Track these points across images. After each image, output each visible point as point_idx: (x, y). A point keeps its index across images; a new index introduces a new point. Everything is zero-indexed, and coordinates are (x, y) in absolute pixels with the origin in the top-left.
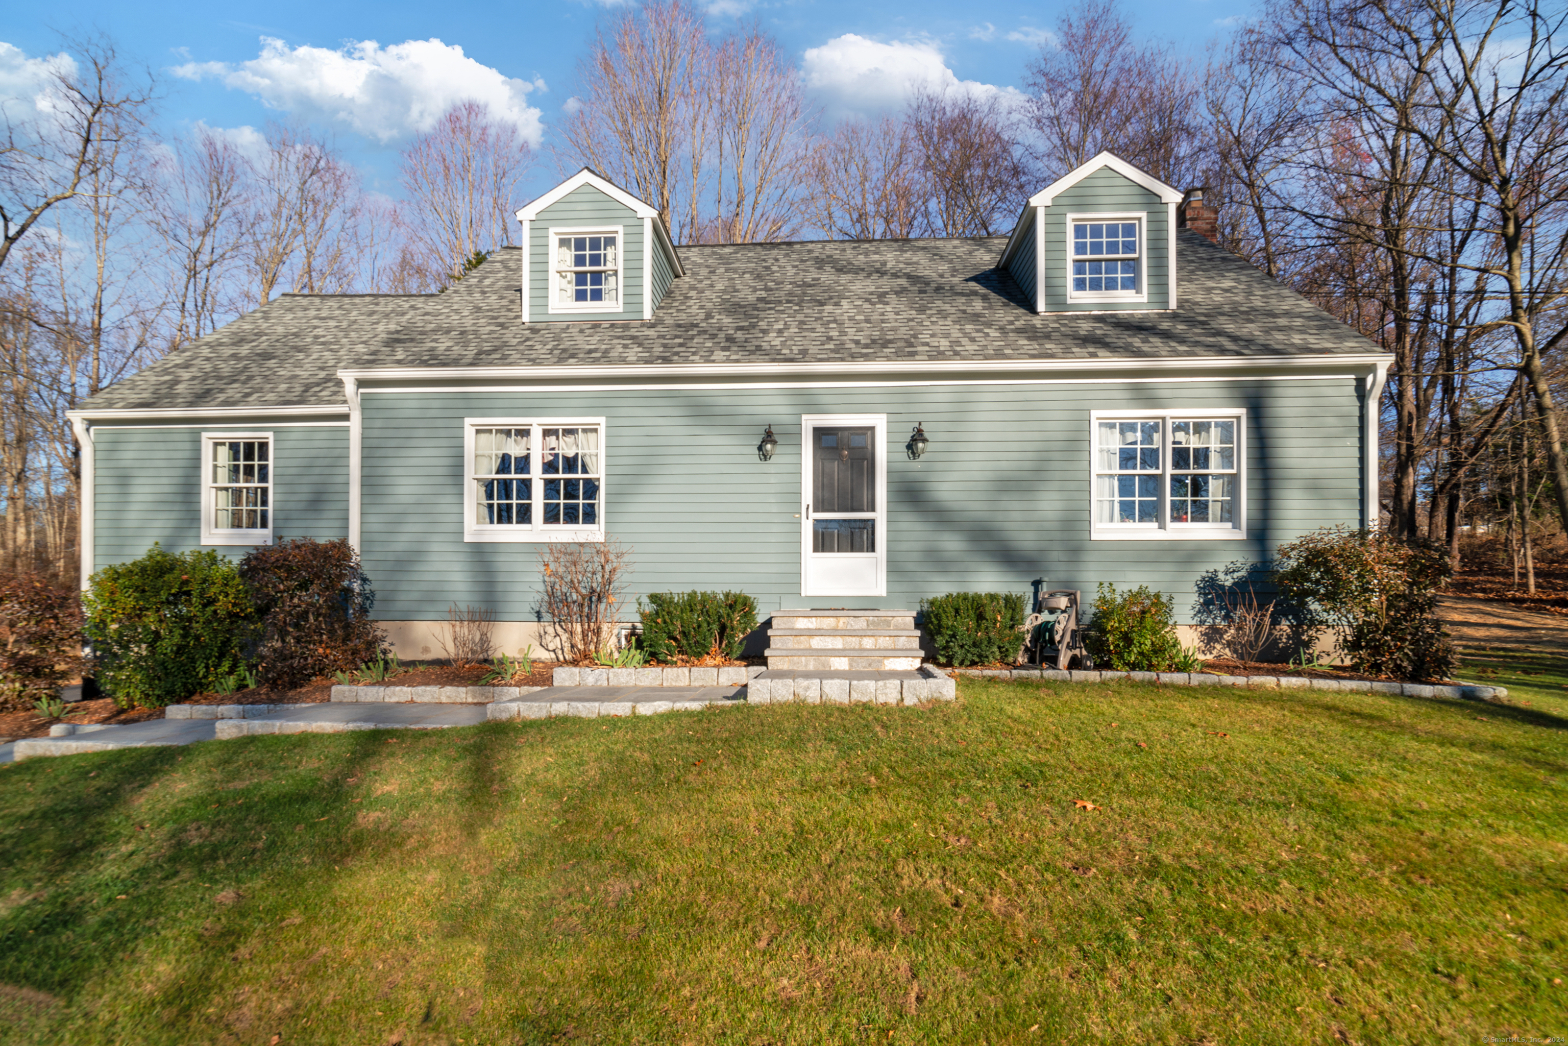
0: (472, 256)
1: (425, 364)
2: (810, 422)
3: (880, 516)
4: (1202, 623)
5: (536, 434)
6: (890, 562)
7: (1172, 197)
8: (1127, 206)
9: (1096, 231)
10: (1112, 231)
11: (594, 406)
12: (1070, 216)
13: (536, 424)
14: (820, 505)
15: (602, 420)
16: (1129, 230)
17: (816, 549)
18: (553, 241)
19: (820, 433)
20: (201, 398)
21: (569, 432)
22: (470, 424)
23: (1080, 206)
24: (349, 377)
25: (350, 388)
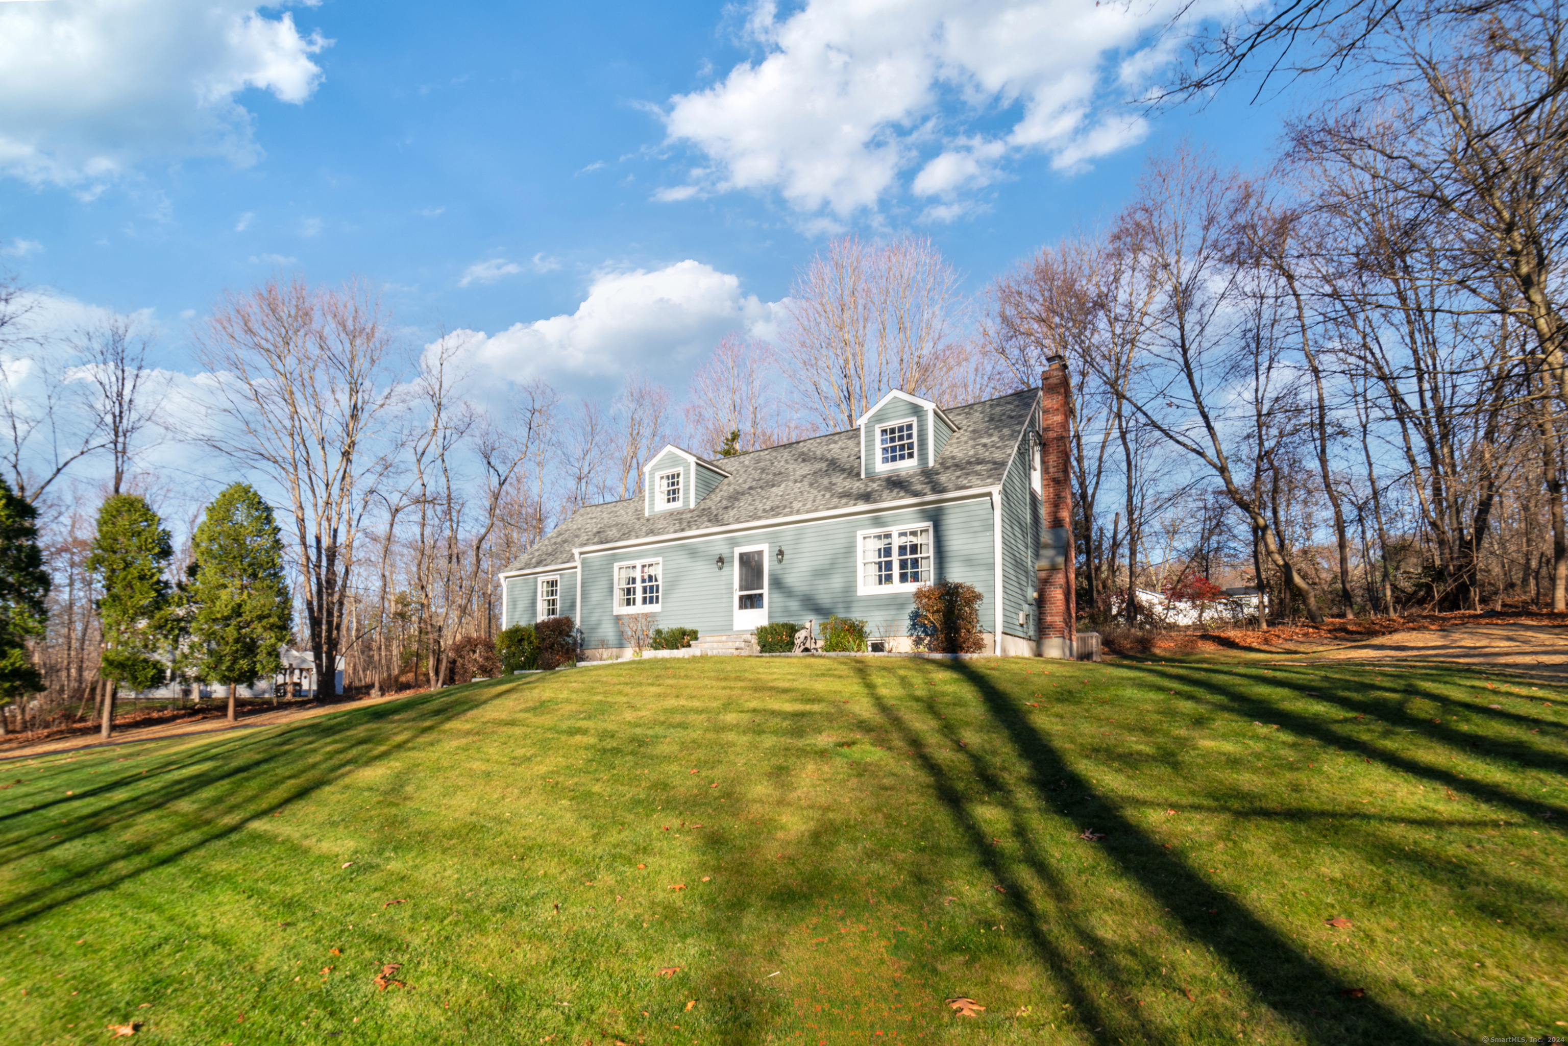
0: (730, 437)
1: (602, 543)
2: (738, 551)
3: (765, 591)
4: (912, 635)
5: (639, 568)
6: (770, 613)
7: (929, 407)
8: (905, 416)
9: (893, 431)
10: (901, 429)
11: (657, 553)
12: (877, 426)
13: (639, 563)
14: (741, 589)
15: (660, 559)
16: (910, 427)
17: (741, 607)
18: (657, 478)
19: (742, 556)
20: (539, 563)
21: (650, 565)
22: (616, 565)
23: (880, 421)
24: (576, 551)
25: (577, 556)
